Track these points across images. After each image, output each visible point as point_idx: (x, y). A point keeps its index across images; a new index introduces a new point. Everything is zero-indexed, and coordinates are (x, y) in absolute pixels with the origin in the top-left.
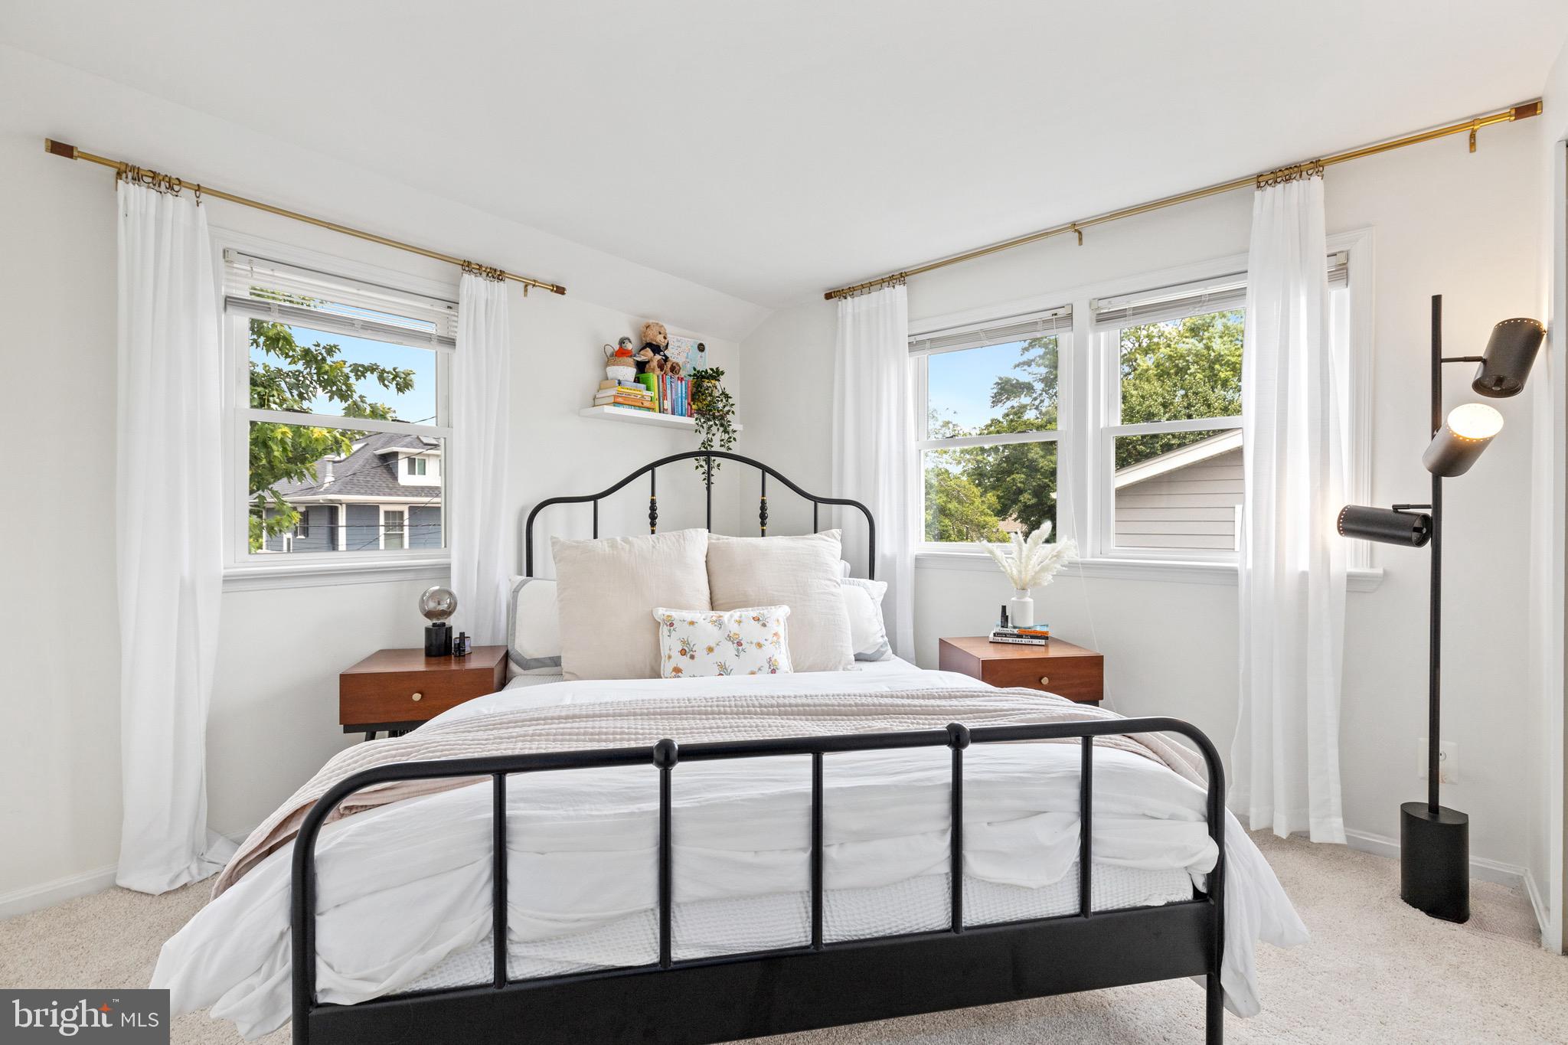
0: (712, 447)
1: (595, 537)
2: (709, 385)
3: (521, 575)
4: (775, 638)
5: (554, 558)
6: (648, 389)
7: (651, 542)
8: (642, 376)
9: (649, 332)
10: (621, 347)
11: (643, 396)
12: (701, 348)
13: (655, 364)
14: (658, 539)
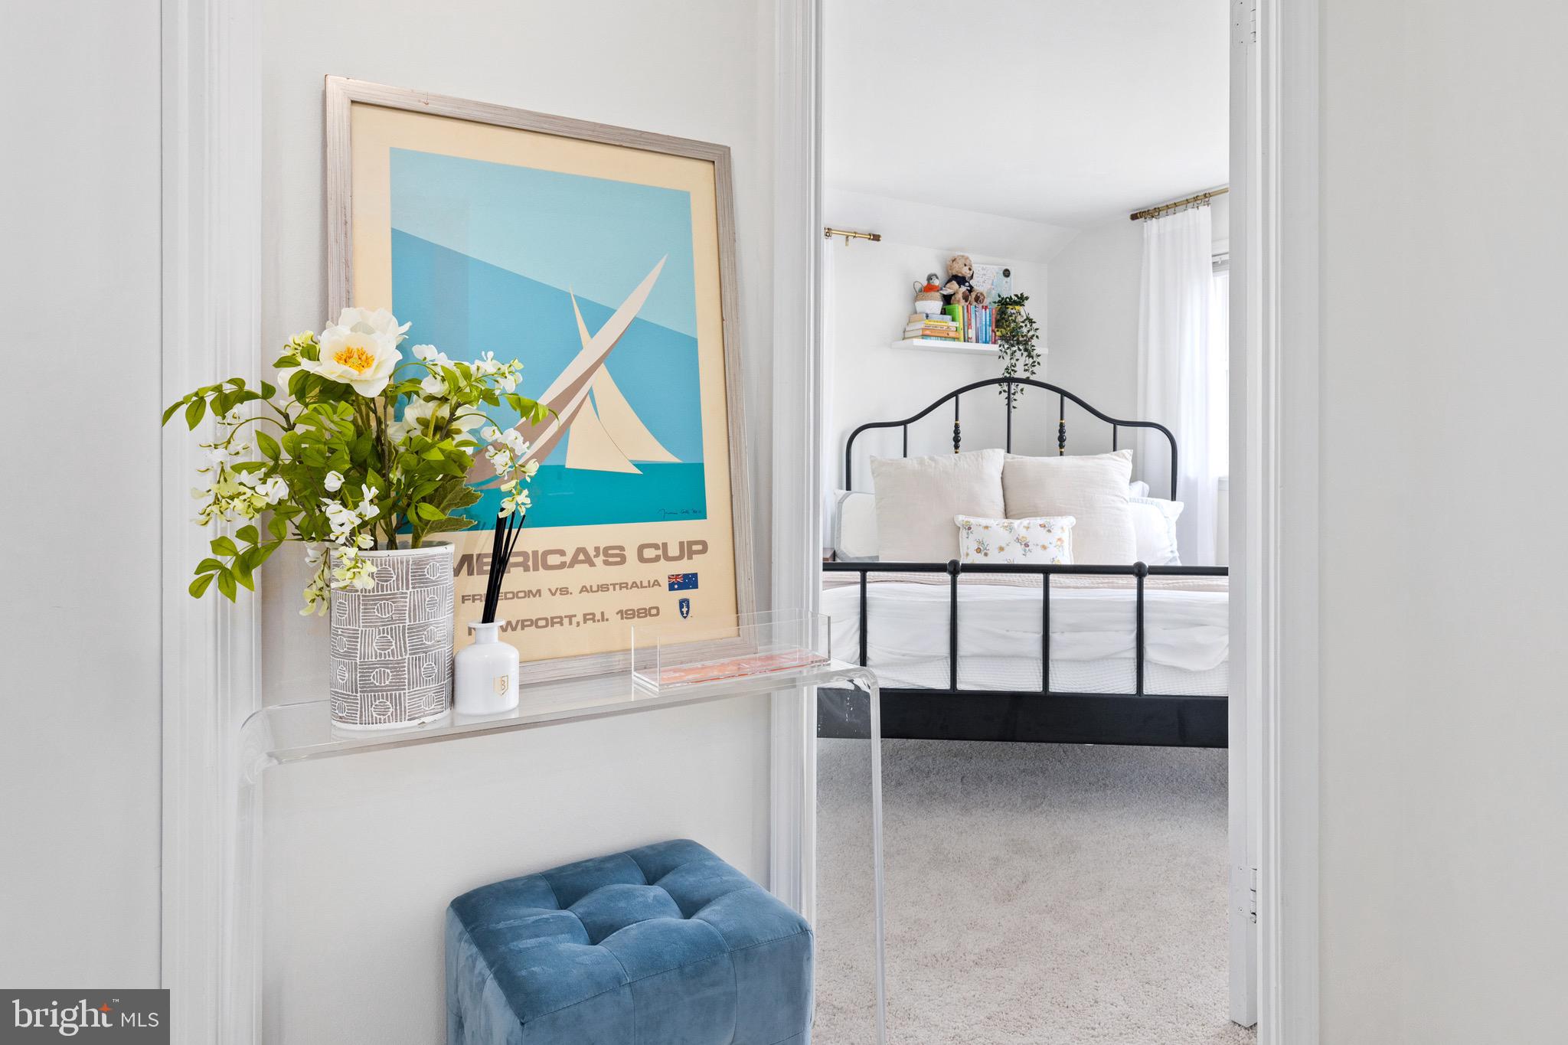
0: (1015, 372)
1: (905, 456)
2: (1012, 311)
3: (842, 489)
4: (1059, 543)
5: (873, 473)
6: (953, 320)
7: (953, 461)
8: (948, 307)
9: (955, 265)
10: (929, 284)
11: (948, 327)
12: (1007, 273)
13: (960, 296)
14: (959, 458)
